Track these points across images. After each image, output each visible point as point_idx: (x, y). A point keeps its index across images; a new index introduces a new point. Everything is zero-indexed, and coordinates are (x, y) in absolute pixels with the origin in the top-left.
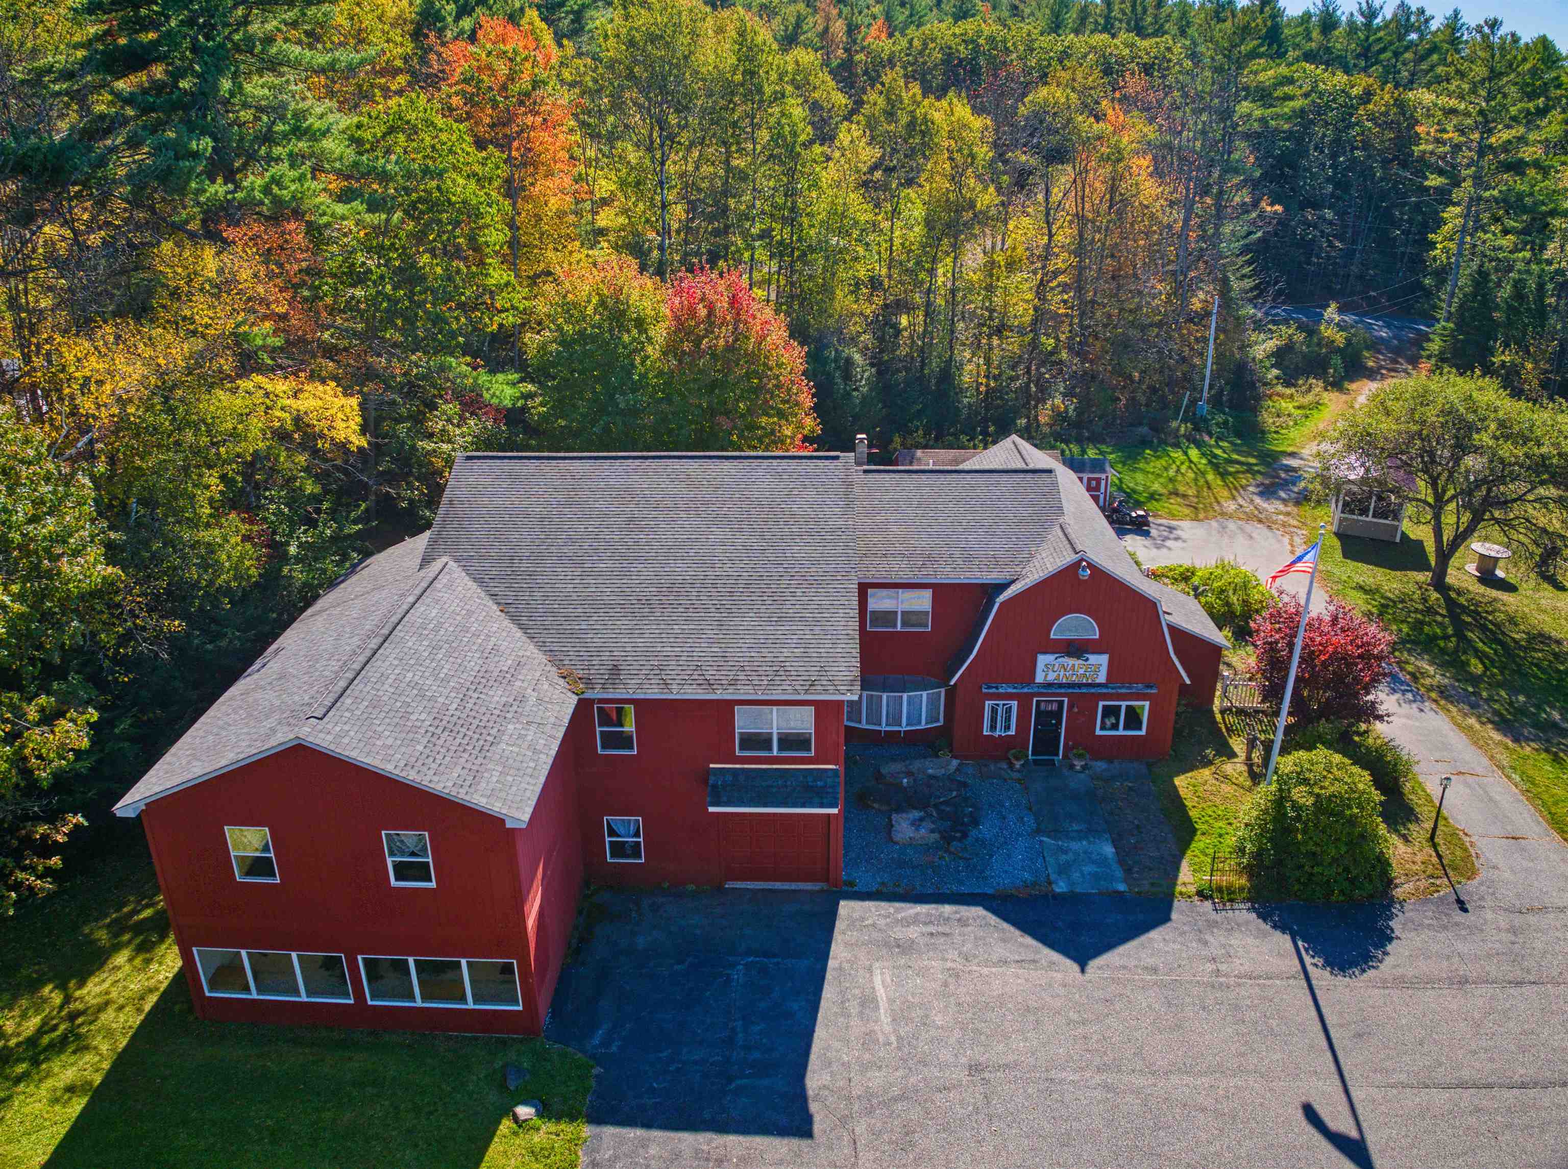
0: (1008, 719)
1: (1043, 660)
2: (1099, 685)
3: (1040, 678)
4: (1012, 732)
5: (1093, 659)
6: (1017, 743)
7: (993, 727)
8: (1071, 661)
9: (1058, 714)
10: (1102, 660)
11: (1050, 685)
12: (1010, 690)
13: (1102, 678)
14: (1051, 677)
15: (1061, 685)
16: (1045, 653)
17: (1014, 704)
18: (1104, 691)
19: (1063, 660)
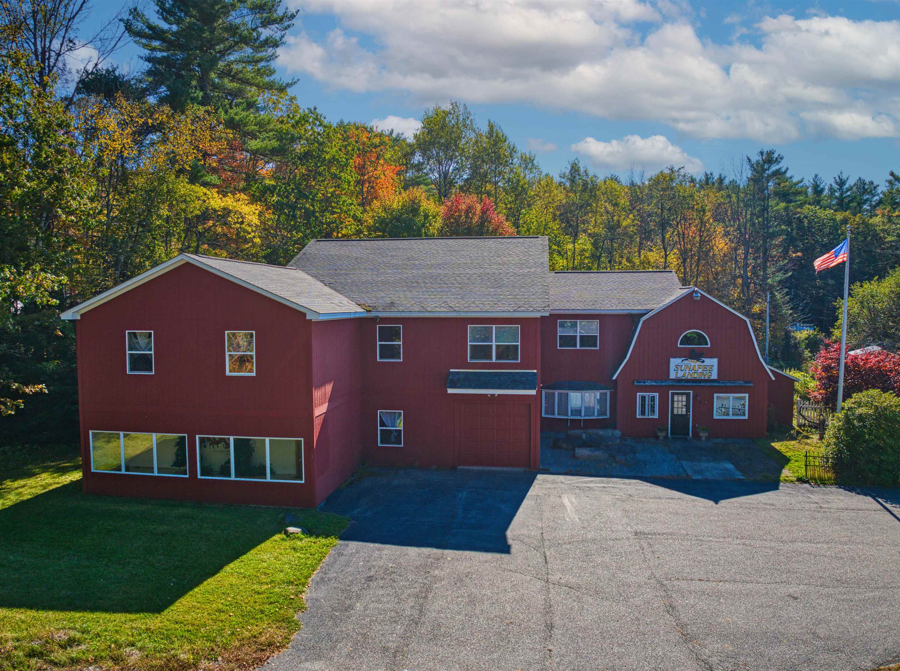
0: (653, 407)
1: (674, 362)
3: (672, 376)
4: (656, 416)
5: (708, 361)
6: (660, 424)
7: (643, 413)
8: (694, 364)
10: (714, 362)
11: (679, 380)
12: (653, 384)
13: (714, 376)
14: (680, 374)
15: (687, 381)
16: (675, 357)
17: (656, 395)
18: (717, 385)
19: (688, 362)
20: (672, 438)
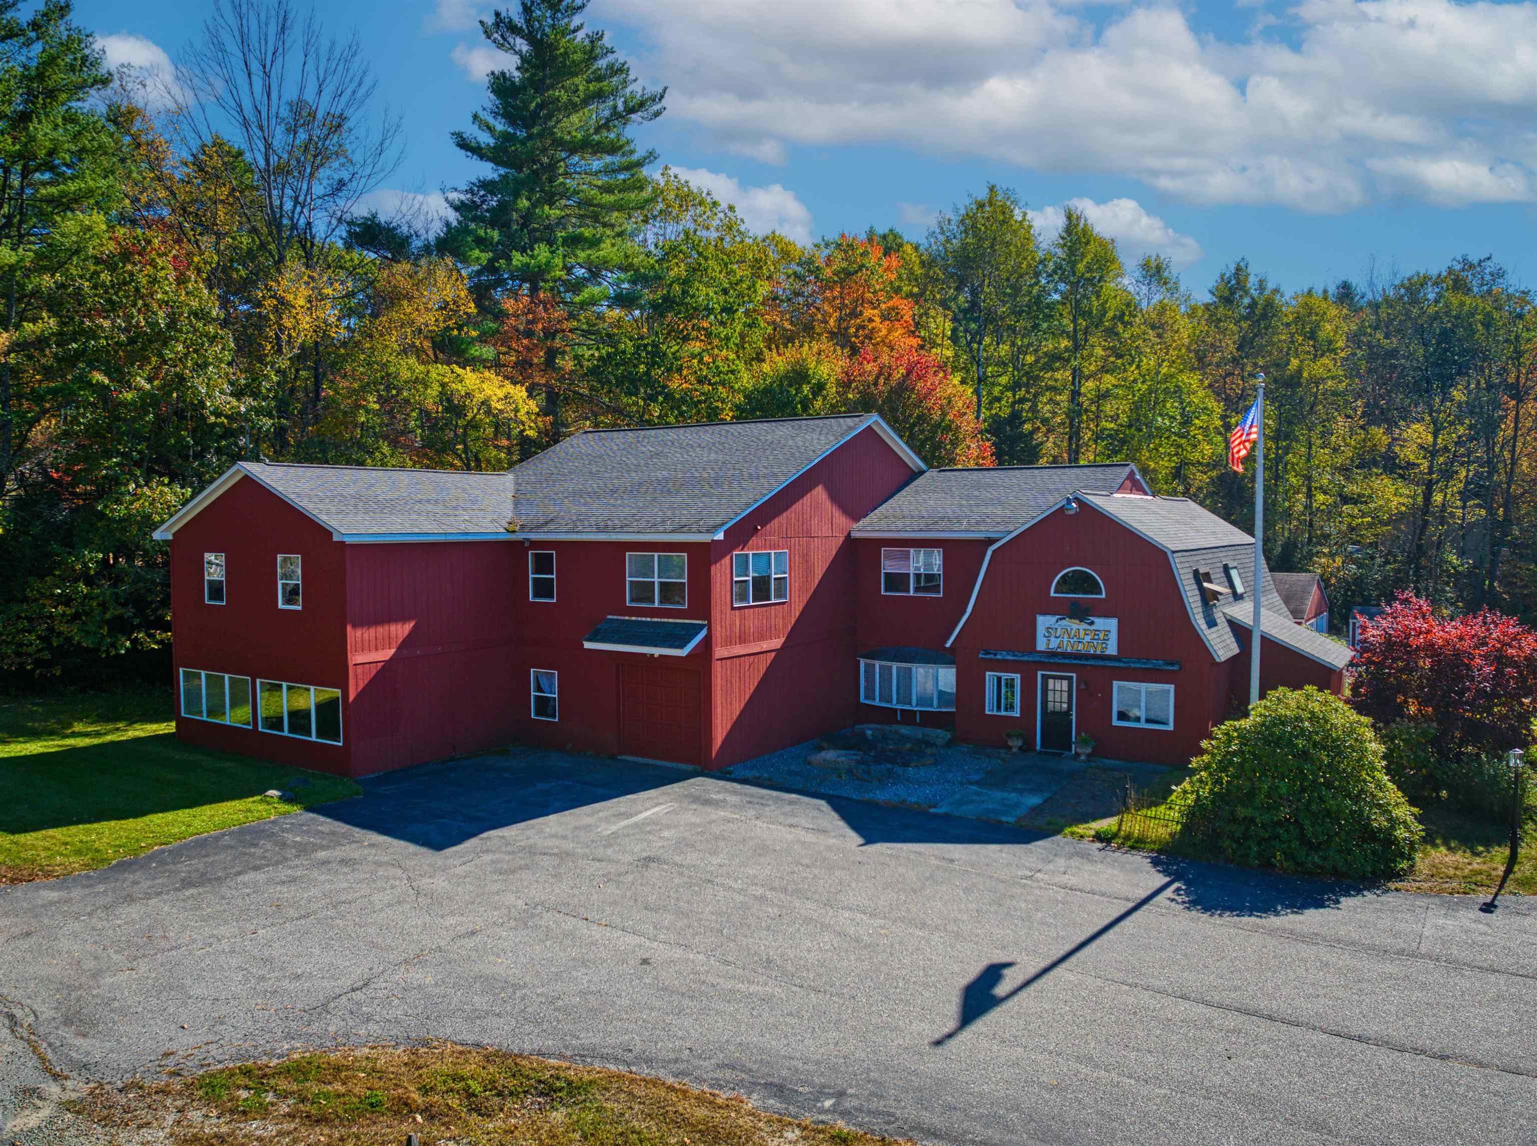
0: (1012, 697)
1: (1043, 622)
2: (1109, 658)
3: (1041, 645)
5: (1101, 623)
6: (1021, 727)
7: (996, 706)
8: (1074, 625)
10: (1111, 625)
11: (1053, 654)
12: (1010, 659)
13: (1112, 649)
14: (1054, 644)
15: (1065, 655)
16: (1045, 613)
17: (1017, 677)
18: (1113, 666)
19: (1066, 622)
20: (1040, 752)
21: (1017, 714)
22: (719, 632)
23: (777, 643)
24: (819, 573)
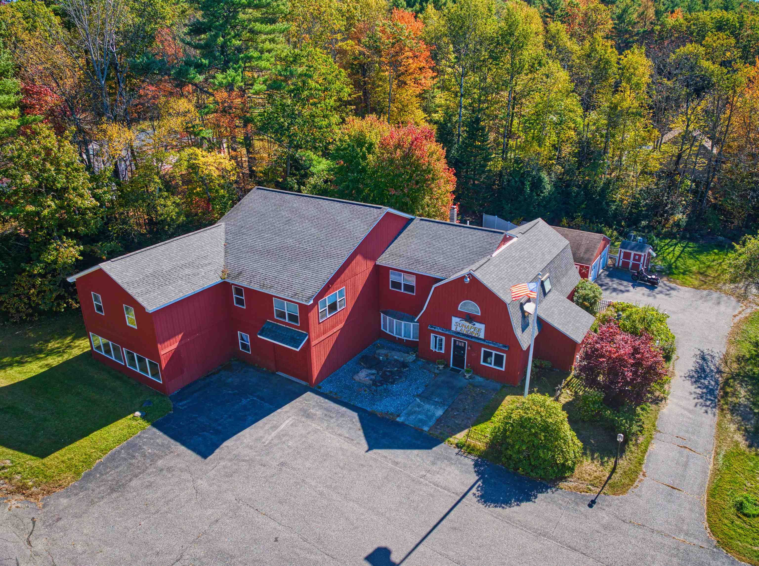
0: (441, 345)
1: (455, 320)
2: (481, 339)
3: (453, 328)
5: (478, 325)
6: (444, 357)
7: (435, 347)
8: (467, 324)
9: (463, 349)
11: (459, 333)
12: (440, 331)
13: (482, 336)
14: (459, 329)
15: (464, 335)
16: (456, 316)
17: (444, 338)
18: (482, 342)
19: (464, 322)
20: (452, 369)
21: (443, 351)
22: (313, 335)
23: (341, 326)
24: (360, 288)
